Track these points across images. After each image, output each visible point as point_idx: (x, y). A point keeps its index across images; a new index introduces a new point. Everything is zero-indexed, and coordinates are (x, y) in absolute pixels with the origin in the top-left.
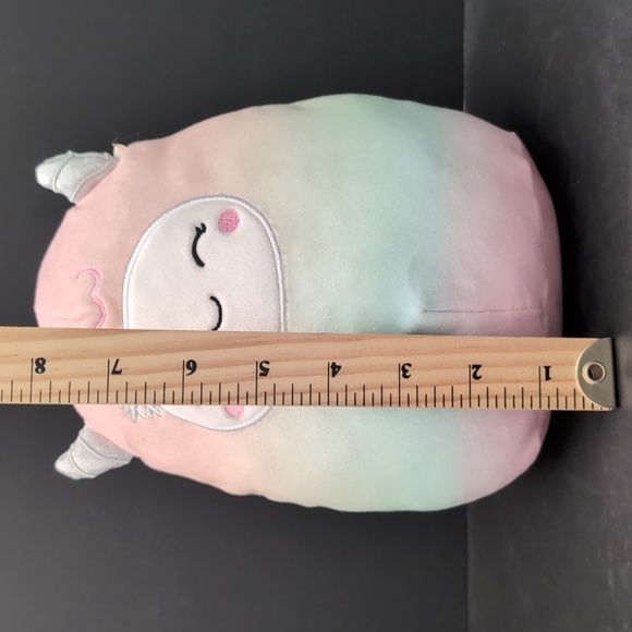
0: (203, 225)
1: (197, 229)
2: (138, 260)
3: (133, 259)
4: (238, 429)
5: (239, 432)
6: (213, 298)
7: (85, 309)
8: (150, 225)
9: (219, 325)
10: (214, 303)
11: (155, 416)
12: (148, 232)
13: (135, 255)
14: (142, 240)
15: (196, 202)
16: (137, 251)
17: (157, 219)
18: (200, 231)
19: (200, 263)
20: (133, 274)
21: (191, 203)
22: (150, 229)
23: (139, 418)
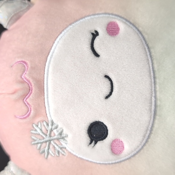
0: (96, 32)
1: (93, 34)
2: (54, 54)
3: (51, 54)
4: (118, 163)
5: (117, 164)
6: (107, 77)
7: (17, 86)
8: (61, 33)
9: (111, 94)
10: (107, 80)
11: (61, 155)
12: (59, 37)
13: (52, 51)
14: (56, 42)
15: (89, 18)
16: (53, 48)
17: (65, 28)
18: (95, 35)
19: (97, 55)
20: (52, 63)
21: (86, 18)
22: (61, 35)
23: (49, 156)
